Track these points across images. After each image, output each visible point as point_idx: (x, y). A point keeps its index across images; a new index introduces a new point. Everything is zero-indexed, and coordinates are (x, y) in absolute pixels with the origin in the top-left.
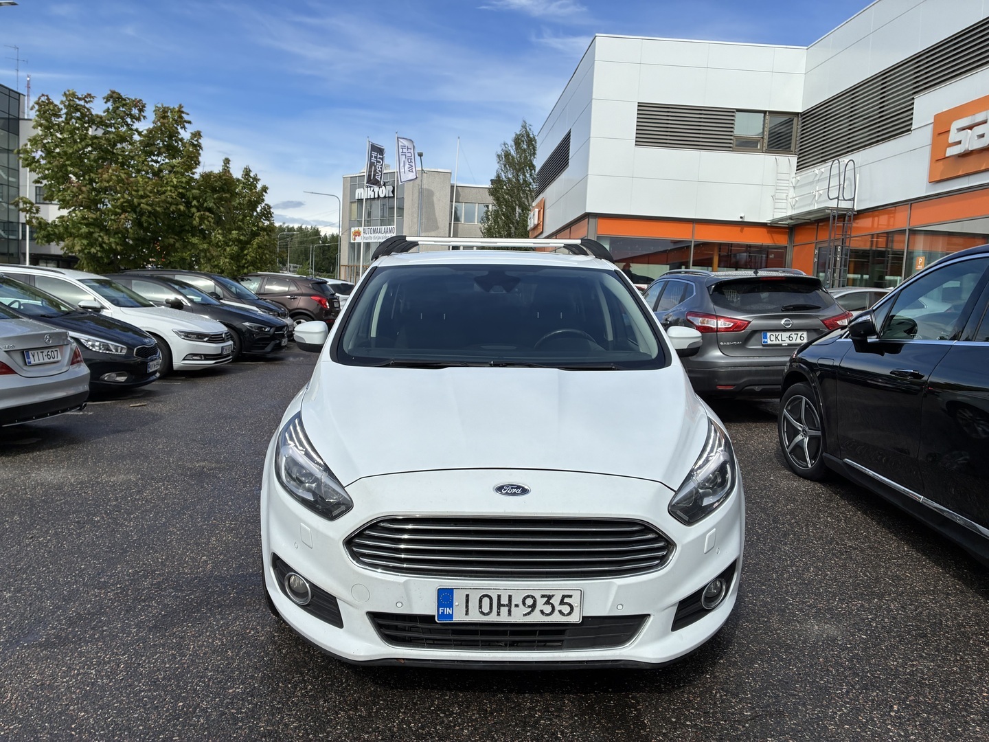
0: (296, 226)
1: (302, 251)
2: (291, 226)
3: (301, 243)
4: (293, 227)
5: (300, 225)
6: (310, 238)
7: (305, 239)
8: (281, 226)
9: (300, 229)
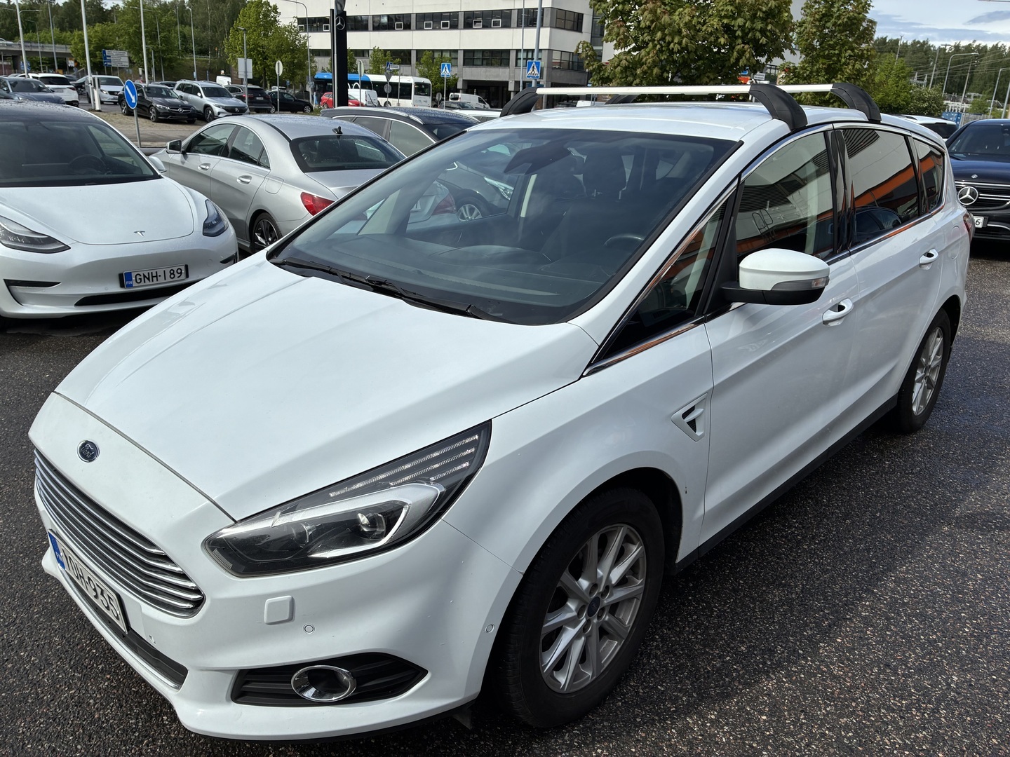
0: (990, 45)
1: (991, 76)
2: (983, 44)
3: (992, 66)
4: (985, 47)
5: (995, 43)
6: (1006, 59)
7: (999, 60)
8: (970, 44)
9: (995, 47)
